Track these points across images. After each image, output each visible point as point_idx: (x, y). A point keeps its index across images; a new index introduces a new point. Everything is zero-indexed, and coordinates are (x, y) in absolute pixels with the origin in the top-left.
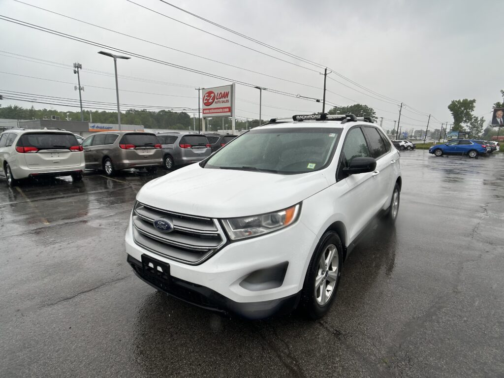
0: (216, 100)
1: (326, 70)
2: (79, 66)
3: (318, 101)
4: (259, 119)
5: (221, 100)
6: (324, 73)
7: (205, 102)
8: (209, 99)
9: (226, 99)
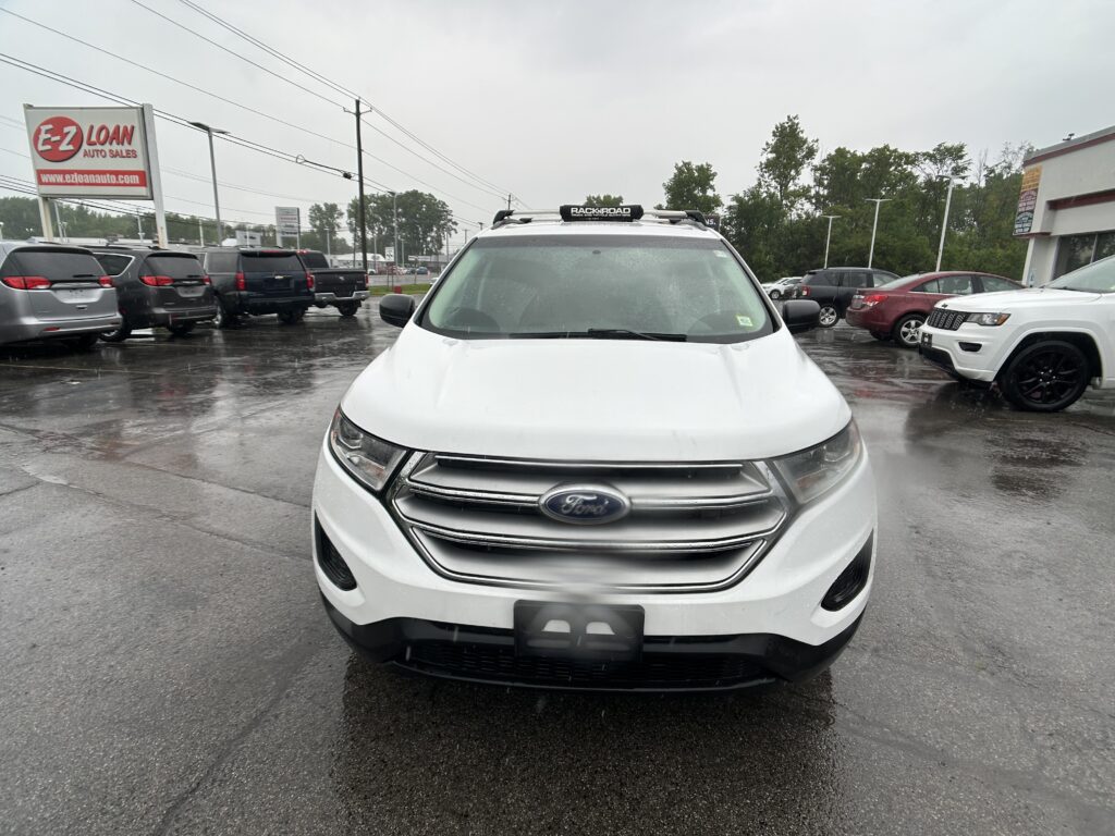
0: (85, 146)
1: (358, 102)
3: (347, 176)
4: (214, 218)
5: (107, 147)
6: (354, 110)
7: (40, 148)
8: (60, 142)
9: (126, 146)
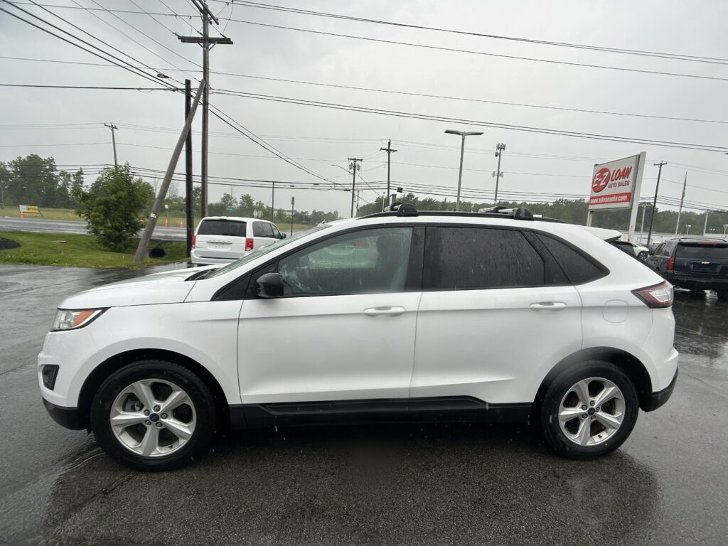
2: (502, 147)
5: (618, 181)
7: (594, 186)
8: (601, 181)
9: (626, 179)
